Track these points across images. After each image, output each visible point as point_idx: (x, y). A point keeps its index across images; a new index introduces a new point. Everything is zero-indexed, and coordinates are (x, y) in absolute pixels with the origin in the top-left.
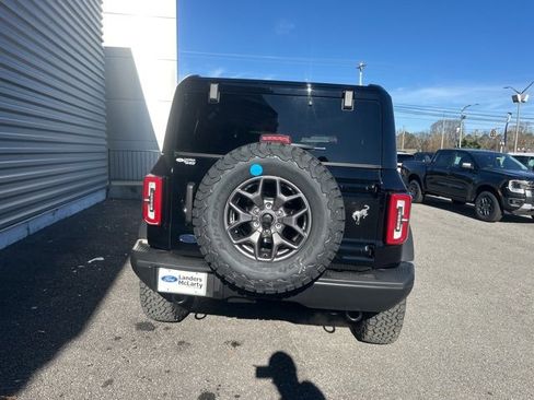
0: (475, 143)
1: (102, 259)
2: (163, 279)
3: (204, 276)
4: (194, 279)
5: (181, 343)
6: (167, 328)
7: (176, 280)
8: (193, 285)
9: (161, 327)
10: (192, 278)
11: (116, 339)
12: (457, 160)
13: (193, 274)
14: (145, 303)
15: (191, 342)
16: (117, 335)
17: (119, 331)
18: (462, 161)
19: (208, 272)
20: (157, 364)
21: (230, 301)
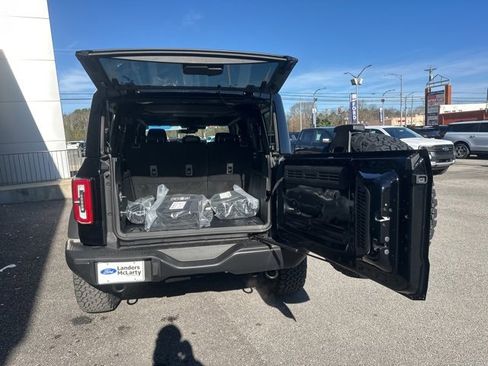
0: (326, 121)
1: (14, 266)
2: (102, 272)
3: (141, 264)
4: (132, 268)
5: (121, 328)
6: (104, 318)
7: (115, 271)
8: (131, 273)
9: (97, 318)
10: (130, 268)
11: (57, 337)
12: (318, 137)
13: (131, 264)
14: (80, 298)
15: (131, 325)
16: (56, 333)
17: (57, 330)
18: (321, 138)
19: (146, 260)
20: (105, 351)
21: (167, 281)
